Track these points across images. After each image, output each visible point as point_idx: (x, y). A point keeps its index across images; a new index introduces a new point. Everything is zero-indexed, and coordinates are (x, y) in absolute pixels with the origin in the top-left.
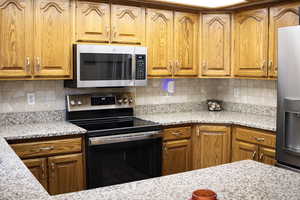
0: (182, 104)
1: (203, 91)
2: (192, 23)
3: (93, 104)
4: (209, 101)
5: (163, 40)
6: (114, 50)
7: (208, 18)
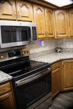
3: (9, 57)
4: (56, 48)
5: (41, 21)
6: (21, 24)
7: (57, 12)
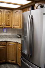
0: (9, 36)
1: (16, 32)
2: (10, 13)
